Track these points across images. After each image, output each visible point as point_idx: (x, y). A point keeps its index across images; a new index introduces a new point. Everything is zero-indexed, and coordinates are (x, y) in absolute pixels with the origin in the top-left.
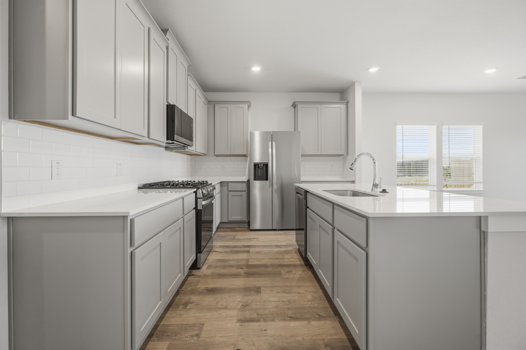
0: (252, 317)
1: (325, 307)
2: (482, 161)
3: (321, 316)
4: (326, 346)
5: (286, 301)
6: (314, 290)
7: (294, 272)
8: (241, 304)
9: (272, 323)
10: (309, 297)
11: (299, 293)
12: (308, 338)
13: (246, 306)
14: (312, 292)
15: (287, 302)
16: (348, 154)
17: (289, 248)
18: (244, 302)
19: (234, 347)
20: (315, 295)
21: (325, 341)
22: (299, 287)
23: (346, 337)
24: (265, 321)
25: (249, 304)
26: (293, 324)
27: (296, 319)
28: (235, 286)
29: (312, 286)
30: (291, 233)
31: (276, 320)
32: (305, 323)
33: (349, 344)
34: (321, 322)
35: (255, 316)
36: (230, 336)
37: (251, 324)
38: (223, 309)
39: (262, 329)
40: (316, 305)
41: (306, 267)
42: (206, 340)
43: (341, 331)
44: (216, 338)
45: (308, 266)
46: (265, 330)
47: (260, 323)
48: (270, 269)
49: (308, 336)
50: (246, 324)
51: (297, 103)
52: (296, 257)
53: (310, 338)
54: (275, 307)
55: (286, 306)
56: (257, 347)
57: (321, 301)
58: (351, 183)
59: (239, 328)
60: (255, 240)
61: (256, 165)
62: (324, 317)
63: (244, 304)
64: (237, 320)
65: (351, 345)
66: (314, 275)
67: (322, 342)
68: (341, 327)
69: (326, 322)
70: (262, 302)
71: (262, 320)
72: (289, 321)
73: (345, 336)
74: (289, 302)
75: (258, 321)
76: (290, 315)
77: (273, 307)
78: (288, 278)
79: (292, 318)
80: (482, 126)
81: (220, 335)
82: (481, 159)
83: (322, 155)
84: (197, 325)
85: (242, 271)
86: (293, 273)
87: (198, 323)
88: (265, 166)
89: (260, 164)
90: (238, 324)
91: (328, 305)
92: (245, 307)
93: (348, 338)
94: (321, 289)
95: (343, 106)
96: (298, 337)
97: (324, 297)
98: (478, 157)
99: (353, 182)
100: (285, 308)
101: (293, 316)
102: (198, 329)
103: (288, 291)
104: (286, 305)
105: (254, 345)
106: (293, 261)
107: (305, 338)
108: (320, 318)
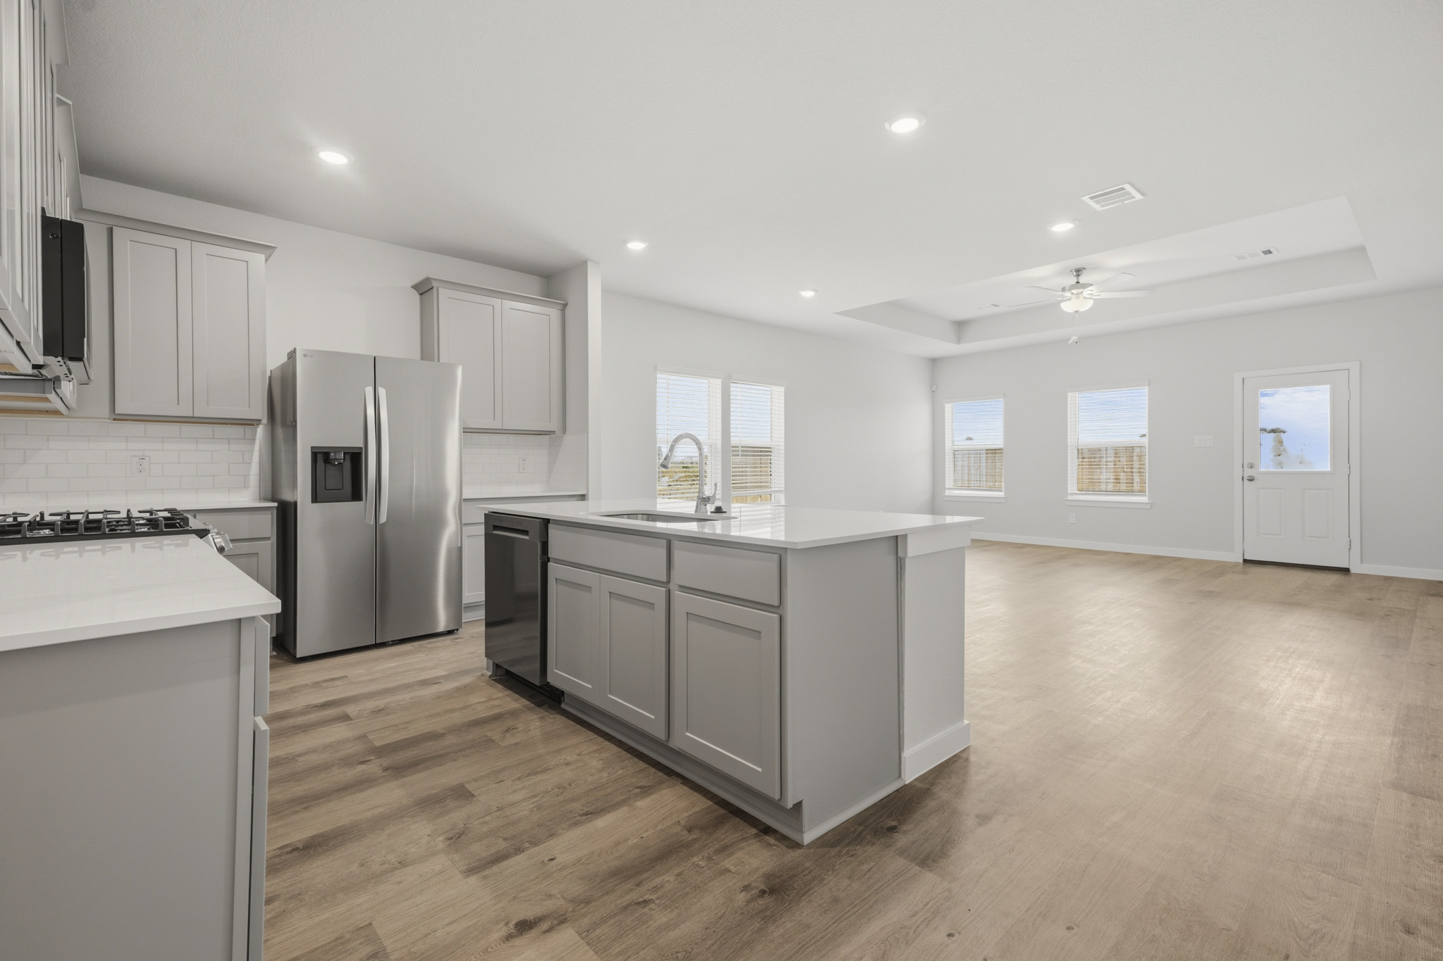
0: (496, 850)
1: (640, 770)
2: (783, 451)
3: (646, 787)
4: (690, 830)
5: (552, 790)
6: (595, 748)
7: (521, 726)
8: (441, 838)
9: (555, 840)
10: (595, 763)
11: (568, 764)
12: (649, 833)
13: (459, 837)
14: (593, 752)
15: (557, 790)
16: (564, 430)
17: (467, 680)
18: (447, 832)
19: (507, 924)
20: (603, 756)
21: (682, 823)
22: (559, 751)
23: (711, 803)
24: (534, 843)
25: (463, 829)
26: (601, 823)
27: (601, 811)
28: (383, 810)
29: (585, 741)
30: (439, 644)
31: (560, 831)
32: (622, 812)
33: (723, 811)
34: (653, 797)
35: (501, 845)
36: (475, 909)
37: (505, 864)
38: (394, 869)
39: (543, 861)
40: (620, 772)
41: (542, 710)
42: (414, 949)
43: (696, 796)
44: (438, 934)
45: (547, 706)
46: (552, 860)
47: (527, 853)
48: (451, 740)
49: (647, 830)
50: (495, 869)
51: (434, 284)
52: (500, 695)
53: (653, 831)
54: (535, 809)
55: (560, 798)
56: (559, 896)
57: (623, 761)
58: (578, 500)
59: (484, 885)
60: (338, 683)
61: (318, 456)
62: (650, 786)
63: (451, 836)
64: (463, 872)
65: (726, 810)
66: (571, 720)
67: (679, 828)
68: (692, 791)
69: (662, 792)
70: (494, 812)
71: (527, 845)
72: (590, 821)
73: (708, 801)
74: (559, 788)
75: (519, 850)
76: (582, 810)
77: (532, 811)
78: (515, 744)
79: (591, 814)
80: (783, 388)
81: (446, 922)
82: (783, 448)
83: (503, 432)
84: (348, 936)
85: (373, 767)
86: (520, 729)
87: (347, 932)
88: (348, 457)
89: (335, 453)
90: (473, 880)
91: (643, 765)
92: (459, 839)
93: (715, 803)
94: (609, 740)
95: (554, 313)
96: (629, 839)
97: (624, 752)
98: (777, 444)
99: (583, 497)
100: (561, 802)
101: (590, 809)
102: (361, 943)
103: (539, 770)
104: (558, 796)
105: (550, 896)
106: (498, 706)
107: (643, 835)
108: (646, 791)
